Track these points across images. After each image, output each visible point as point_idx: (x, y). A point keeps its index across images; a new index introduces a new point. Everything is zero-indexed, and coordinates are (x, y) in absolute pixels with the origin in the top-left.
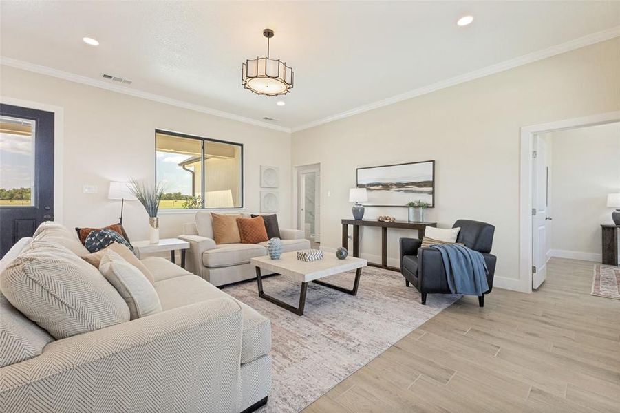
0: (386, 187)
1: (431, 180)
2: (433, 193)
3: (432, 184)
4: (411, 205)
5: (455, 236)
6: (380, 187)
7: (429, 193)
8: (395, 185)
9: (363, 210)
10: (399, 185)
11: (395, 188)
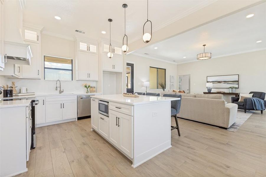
0: (220, 82)
1: (238, 80)
2: (238, 84)
3: (238, 81)
4: (231, 88)
5: (252, 96)
6: (217, 82)
7: (237, 84)
8: (223, 82)
9: (211, 89)
10: (225, 82)
11: (223, 83)
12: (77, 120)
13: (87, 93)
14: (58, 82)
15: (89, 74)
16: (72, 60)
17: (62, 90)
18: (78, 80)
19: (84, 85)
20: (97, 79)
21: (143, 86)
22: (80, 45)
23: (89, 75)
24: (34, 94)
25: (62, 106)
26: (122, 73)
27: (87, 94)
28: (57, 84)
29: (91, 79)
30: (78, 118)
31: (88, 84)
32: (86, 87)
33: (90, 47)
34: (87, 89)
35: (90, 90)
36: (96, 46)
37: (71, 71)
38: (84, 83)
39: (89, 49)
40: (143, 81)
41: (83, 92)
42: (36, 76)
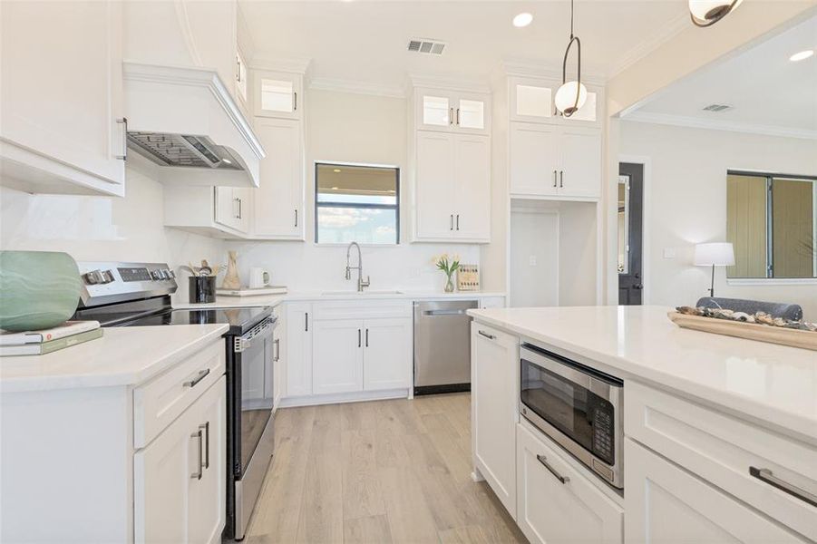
12: (411, 396)
13: (447, 290)
14: (354, 251)
15: (455, 218)
16: (398, 169)
17: (365, 280)
18: (415, 243)
19: (437, 262)
20: (486, 237)
21: (691, 265)
22: (425, 110)
23: (455, 222)
24: (285, 290)
25: (363, 338)
26: (595, 203)
27: (450, 295)
28: (348, 256)
29: (462, 235)
30: (415, 389)
31: (453, 255)
32: (443, 267)
33: (460, 112)
34: (449, 275)
35: (457, 279)
36: (482, 103)
37: (394, 211)
38: (438, 253)
39: (455, 115)
40: (693, 241)
41: (432, 289)
42: (287, 231)
